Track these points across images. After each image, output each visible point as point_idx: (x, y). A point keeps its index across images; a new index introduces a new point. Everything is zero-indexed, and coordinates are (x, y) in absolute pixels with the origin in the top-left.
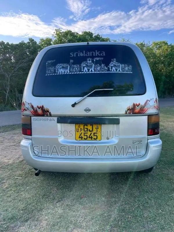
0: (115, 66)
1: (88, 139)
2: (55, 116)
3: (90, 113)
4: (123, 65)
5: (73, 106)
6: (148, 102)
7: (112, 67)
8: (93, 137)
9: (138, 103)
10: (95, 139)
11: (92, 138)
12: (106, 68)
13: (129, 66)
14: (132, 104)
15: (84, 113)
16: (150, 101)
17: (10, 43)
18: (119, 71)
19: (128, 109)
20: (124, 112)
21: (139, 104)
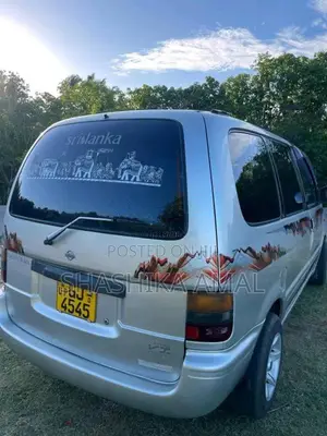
0: (129, 168)
1: (75, 313)
2: (28, 256)
3: (74, 263)
4: (146, 167)
5: (49, 242)
6: (189, 258)
7: (123, 170)
8: (83, 312)
9: (162, 259)
10: (86, 317)
11: (80, 312)
12: (112, 172)
13: (157, 170)
14: (150, 259)
15: (65, 261)
16: (193, 257)
17: (176, 88)
18: (135, 180)
19: (141, 269)
20: (132, 274)
21: (166, 261)
